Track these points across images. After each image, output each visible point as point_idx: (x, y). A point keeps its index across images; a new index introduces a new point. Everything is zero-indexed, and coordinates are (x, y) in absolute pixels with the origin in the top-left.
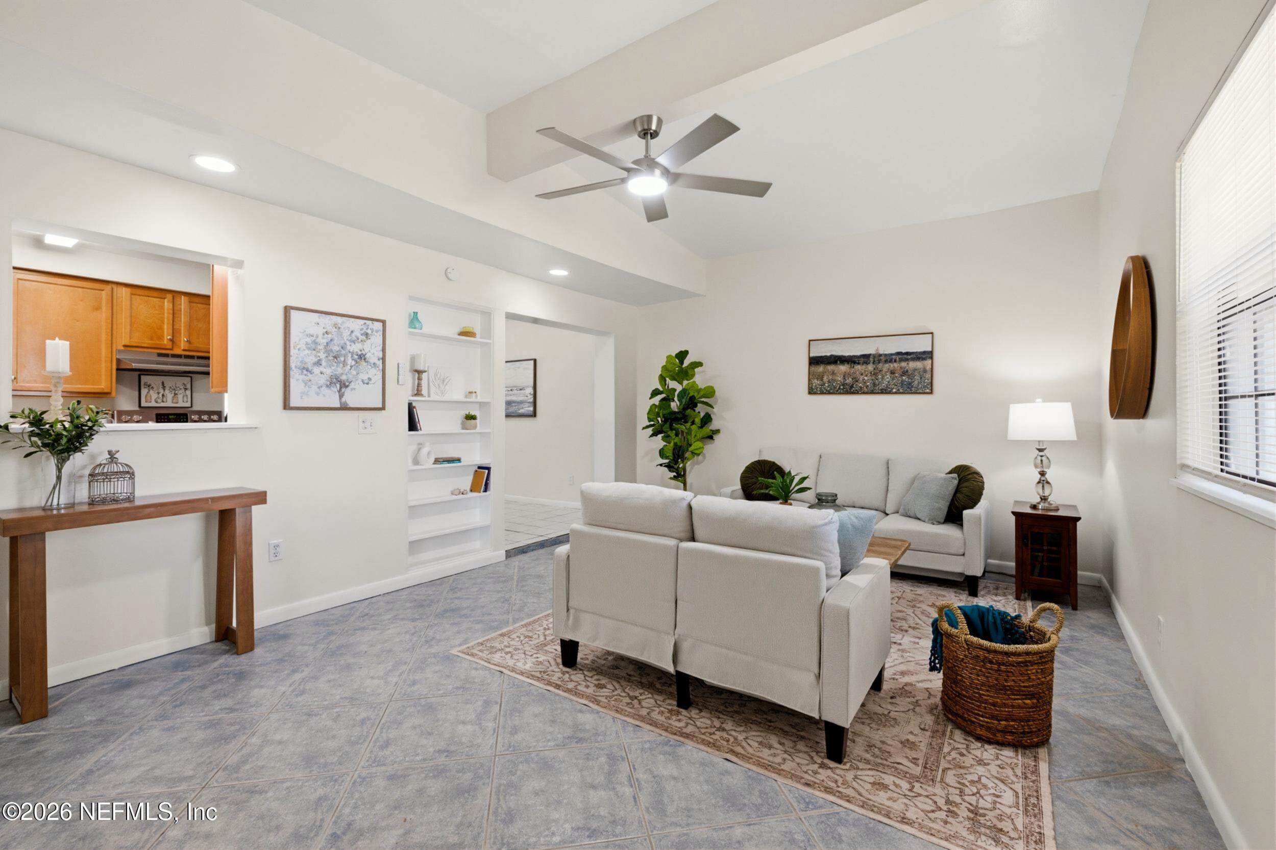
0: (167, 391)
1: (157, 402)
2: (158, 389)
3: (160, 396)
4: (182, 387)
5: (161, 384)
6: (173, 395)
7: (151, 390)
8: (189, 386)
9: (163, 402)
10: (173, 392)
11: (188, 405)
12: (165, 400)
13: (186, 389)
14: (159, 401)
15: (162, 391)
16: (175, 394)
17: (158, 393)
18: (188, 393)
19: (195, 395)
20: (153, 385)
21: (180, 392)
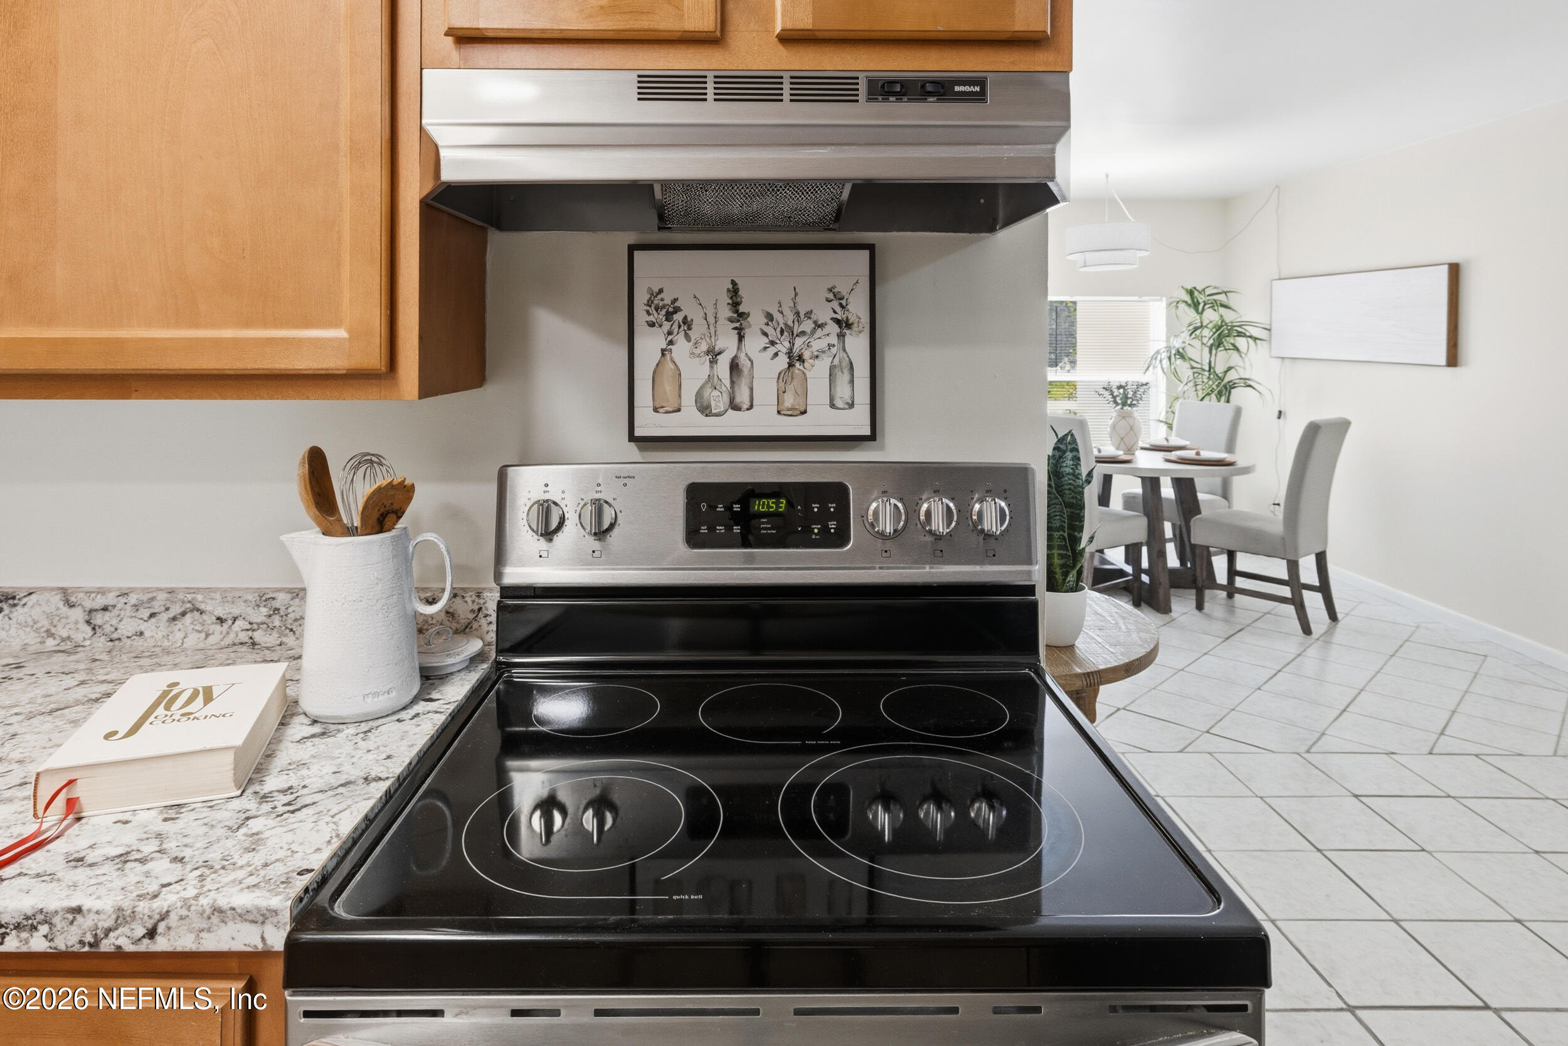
0: (754, 343)
1: (705, 409)
2: (712, 324)
3: (723, 368)
4: (824, 314)
5: (725, 299)
6: (783, 361)
7: (680, 339)
8: (858, 309)
9: (734, 406)
10: (783, 346)
11: (857, 422)
12: (743, 397)
13: (844, 325)
14: (719, 401)
15: (727, 342)
16: (795, 359)
17: (714, 355)
18: (858, 345)
19: (893, 358)
20: (689, 309)
21: (818, 345)
